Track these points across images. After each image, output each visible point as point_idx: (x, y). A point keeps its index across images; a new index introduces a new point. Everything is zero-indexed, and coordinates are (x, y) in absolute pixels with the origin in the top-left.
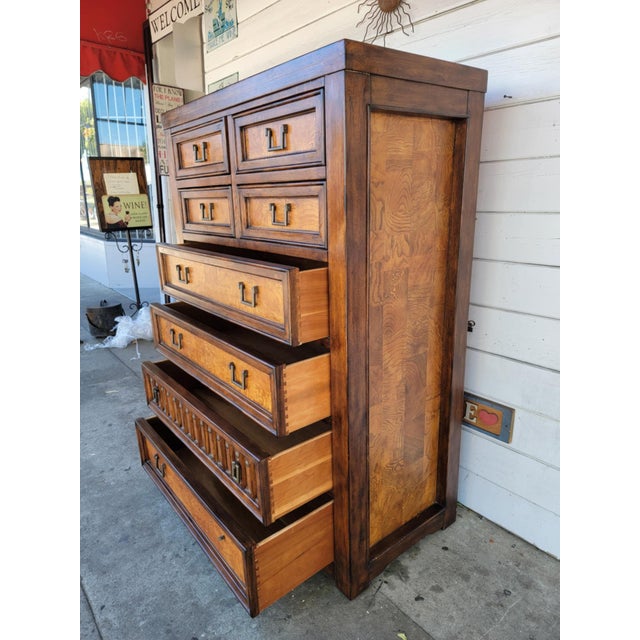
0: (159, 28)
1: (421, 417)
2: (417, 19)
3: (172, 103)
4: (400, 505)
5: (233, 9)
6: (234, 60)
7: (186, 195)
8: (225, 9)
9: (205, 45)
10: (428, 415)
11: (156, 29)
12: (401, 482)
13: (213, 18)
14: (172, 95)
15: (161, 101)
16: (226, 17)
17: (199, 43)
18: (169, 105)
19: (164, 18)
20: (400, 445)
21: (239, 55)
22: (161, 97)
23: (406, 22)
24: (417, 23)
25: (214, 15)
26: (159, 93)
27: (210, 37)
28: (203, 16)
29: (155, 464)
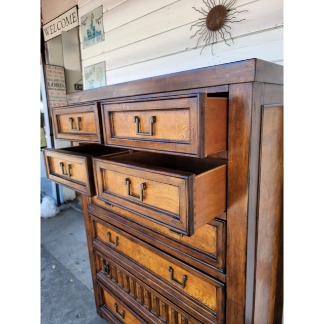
0: (50, 33)
2: (235, 36)
3: (57, 75)
5: (101, 25)
6: (102, 54)
8: (95, 24)
9: (81, 45)
11: (47, 34)
13: (88, 29)
14: (57, 71)
15: (51, 74)
16: (96, 29)
17: (77, 43)
18: (56, 76)
19: (52, 27)
21: (106, 51)
22: (51, 72)
23: (227, 37)
24: (235, 38)
25: (88, 27)
26: (49, 70)
27: (85, 40)
28: (80, 28)
29: (115, 308)
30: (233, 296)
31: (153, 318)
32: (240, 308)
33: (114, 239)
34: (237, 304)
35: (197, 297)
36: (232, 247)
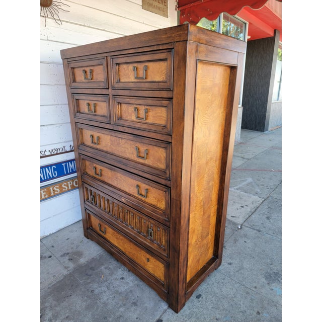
1: (209, 216)
4: (198, 261)
7: (77, 97)
10: (212, 215)
12: (200, 250)
20: (200, 232)
29: (99, 228)
30: (175, 195)
31: (125, 227)
32: (178, 202)
33: (98, 172)
34: (177, 200)
35: (153, 203)
36: (174, 160)
